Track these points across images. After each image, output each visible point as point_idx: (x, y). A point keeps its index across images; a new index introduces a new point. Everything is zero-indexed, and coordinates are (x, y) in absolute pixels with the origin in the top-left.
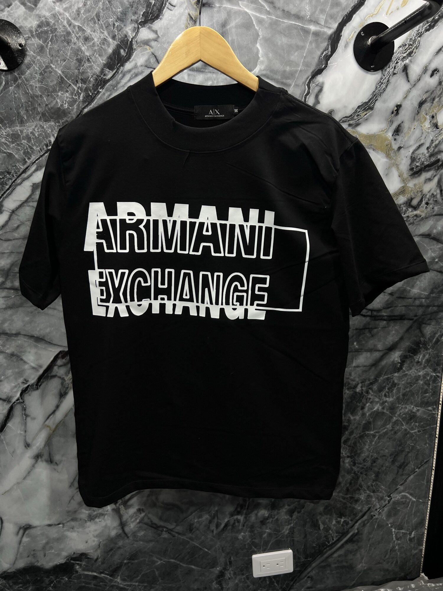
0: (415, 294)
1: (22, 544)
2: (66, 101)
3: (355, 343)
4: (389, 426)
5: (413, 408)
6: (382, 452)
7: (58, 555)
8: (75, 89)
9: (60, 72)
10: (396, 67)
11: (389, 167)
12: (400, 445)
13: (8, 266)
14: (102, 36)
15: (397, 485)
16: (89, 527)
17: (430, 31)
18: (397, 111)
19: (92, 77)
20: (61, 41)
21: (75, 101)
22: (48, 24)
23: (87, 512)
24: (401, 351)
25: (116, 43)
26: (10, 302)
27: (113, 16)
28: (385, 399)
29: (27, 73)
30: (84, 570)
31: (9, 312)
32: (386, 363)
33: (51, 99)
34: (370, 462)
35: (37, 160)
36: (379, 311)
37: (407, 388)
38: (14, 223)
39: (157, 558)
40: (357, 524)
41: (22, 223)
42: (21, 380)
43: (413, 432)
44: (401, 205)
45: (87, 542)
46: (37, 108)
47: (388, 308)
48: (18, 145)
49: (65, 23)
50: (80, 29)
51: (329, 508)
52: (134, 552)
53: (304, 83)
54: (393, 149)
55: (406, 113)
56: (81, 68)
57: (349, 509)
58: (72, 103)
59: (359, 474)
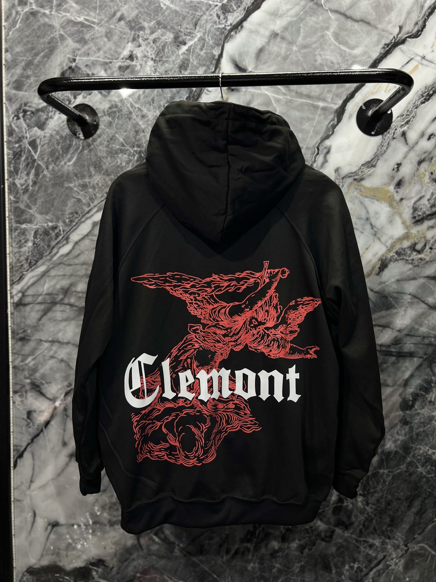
0: (424, 333)
1: (49, 541)
2: (124, 160)
4: (403, 467)
5: (428, 450)
6: (396, 494)
7: (79, 557)
8: (131, 152)
9: (122, 140)
10: (396, 133)
11: (392, 215)
12: (416, 490)
13: (68, 286)
15: (414, 534)
16: (108, 533)
17: (426, 103)
18: (398, 168)
19: (144, 144)
20: (126, 118)
21: (131, 160)
22: (116, 106)
23: (108, 517)
24: (412, 388)
26: (65, 315)
28: (397, 437)
29: (98, 141)
30: (100, 577)
31: (64, 324)
33: (113, 159)
34: (384, 503)
36: (388, 346)
37: (421, 427)
38: (76, 252)
39: (168, 577)
40: (372, 573)
41: (82, 252)
42: (66, 383)
43: (429, 476)
44: (405, 249)
45: (105, 548)
46: (103, 166)
47: (397, 344)
48: (86, 193)
49: (129, 105)
50: (139, 109)
51: (342, 550)
52: (147, 567)
53: (314, 146)
54: (396, 200)
55: (406, 170)
56: (138, 137)
57: (363, 554)
58: (128, 163)
59: (373, 515)
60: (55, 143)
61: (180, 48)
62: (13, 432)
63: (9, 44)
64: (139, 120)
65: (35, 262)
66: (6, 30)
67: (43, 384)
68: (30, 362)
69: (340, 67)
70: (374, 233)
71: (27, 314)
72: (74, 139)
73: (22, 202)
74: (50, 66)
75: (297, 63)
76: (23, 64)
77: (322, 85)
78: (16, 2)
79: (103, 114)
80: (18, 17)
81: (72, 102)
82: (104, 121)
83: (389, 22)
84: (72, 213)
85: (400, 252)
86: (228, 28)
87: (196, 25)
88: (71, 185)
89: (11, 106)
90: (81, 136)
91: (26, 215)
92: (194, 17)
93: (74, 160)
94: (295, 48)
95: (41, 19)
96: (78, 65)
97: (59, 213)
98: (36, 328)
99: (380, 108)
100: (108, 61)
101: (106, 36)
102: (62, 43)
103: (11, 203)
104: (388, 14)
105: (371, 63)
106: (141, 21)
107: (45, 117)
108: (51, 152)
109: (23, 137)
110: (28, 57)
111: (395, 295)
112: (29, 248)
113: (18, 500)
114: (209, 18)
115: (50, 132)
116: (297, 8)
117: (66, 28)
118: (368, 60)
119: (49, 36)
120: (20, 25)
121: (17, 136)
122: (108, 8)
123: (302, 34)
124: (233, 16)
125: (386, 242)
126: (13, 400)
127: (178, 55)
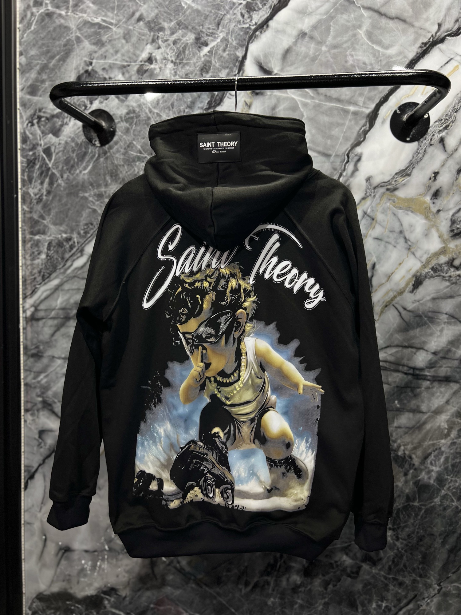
1: (60, 566)
3: (396, 402)
4: (437, 500)
6: (429, 529)
10: (433, 139)
11: (428, 229)
12: (450, 525)
15: (448, 573)
16: (121, 560)
18: (435, 177)
20: (144, 124)
22: (134, 112)
24: (448, 415)
27: (184, 104)
29: (115, 148)
30: (112, 607)
32: (431, 427)
33: (130, 167)
34: (415, 539)
36: (422, 369)
44: (442, 264)
45: (118, 576)
46: (119, 175)
47: (432, 368)
49: (147, 111)
50: (158, 115)
51: (369, 587)
52: (161, 597)
53: (344, 154)
54: (433, 212)
55: (444, 179)
57: (392, 592)
59: (403, 551)
60: (71, 150)
61: (202, 50)
62: (24, 452)
63: (23, 46)
65: (48, 275)
66: (21, 32)
67: (55, 403)
68: (42, 379)
69: (373, 68)
70: (408, 247)
71: (39, 329)
72: (90, 146)
73: (36, 212)
74: (65, 70)
75: (326, 65)
76: (38, 67)
77: (353, 88)
78: (31, 4)
79: (120, 120)
80: (33, 19)
81: (88, 108)
82: (121, 126)
83: (427, 19)
84: (86, 224)
85: (437, 268)
86: (253, 28)
87: (218, 24)
88: (87, 195)
89: (26, 112)
90: (97, 143)
91: (40, 226)
92: (217, 16)
93: (89, 168)
94: (324, 48)
95: (57, 21)
96: (94, 68)
97: (74, 224)
98: (49, 344)
99: (415, 112)
100: (126, 64)
101: (124, 38)
102: (78, 46)
103: (24, 214)
104: (426, 11)
105: (407, 63)
106: (161, 21)
107: (60, 123)
108: (65, 160)
109: (38, 144)
110: (43, 61)
111: (430, 314)
112: (42, 260)
113: (29, 523)
114: (233, 17)
115: (65, 139)
116: (327, 6)
117: (82, 30)
118: (403, 60)
119: (65, 38)
120: (36, 27)
121: (31, 143)
122: (126, 8)
123: (332, 33)
124: (258, 15)
125: (421, 257)
126: (24, 418)
127: (200, 57)
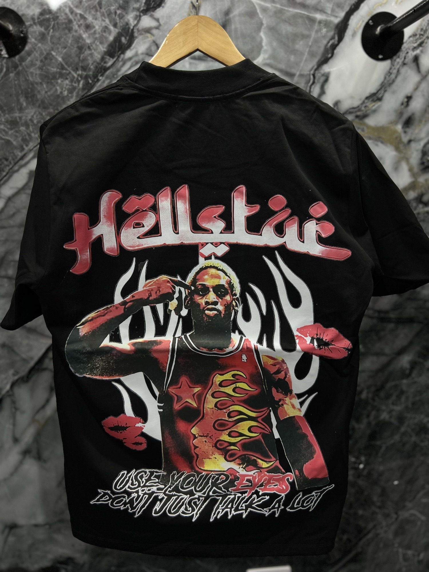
2: (65, 88)
3: (361, 346)
4: (397, 438)
5: (423, 418)
8: (74, 77)
9: (60, 59)
10: (407, 57)
11: (398, 161)
13: (3, 254)
14: (104, 24)
15: (405, 502)
18: (408, 102)
19: (91, 65)
21: (74, 88)
24: (411, 356)
25: (117, 30)
27: (115, 4)
28: (392, 407)
29: (28, 60)
32: (394, 369)
33: (50, 86)
35: (35, 147)
36: (387, 312)
38: (10, 211)
40: (361, 542)
41: (18, 211)
44: (411, 200)
46: (37, 95)
47: (397, 309)
48: (16, 132)
49: (67, 11)
50: (82, 17)
53: (309, 73)
54: (403, 142)
55: (417, 105)
56: (82, 56)
58: (71, 91)
64: (82, 32)
79: (32, 23)
82: (33, 31)
90: (4, 53)
